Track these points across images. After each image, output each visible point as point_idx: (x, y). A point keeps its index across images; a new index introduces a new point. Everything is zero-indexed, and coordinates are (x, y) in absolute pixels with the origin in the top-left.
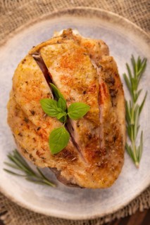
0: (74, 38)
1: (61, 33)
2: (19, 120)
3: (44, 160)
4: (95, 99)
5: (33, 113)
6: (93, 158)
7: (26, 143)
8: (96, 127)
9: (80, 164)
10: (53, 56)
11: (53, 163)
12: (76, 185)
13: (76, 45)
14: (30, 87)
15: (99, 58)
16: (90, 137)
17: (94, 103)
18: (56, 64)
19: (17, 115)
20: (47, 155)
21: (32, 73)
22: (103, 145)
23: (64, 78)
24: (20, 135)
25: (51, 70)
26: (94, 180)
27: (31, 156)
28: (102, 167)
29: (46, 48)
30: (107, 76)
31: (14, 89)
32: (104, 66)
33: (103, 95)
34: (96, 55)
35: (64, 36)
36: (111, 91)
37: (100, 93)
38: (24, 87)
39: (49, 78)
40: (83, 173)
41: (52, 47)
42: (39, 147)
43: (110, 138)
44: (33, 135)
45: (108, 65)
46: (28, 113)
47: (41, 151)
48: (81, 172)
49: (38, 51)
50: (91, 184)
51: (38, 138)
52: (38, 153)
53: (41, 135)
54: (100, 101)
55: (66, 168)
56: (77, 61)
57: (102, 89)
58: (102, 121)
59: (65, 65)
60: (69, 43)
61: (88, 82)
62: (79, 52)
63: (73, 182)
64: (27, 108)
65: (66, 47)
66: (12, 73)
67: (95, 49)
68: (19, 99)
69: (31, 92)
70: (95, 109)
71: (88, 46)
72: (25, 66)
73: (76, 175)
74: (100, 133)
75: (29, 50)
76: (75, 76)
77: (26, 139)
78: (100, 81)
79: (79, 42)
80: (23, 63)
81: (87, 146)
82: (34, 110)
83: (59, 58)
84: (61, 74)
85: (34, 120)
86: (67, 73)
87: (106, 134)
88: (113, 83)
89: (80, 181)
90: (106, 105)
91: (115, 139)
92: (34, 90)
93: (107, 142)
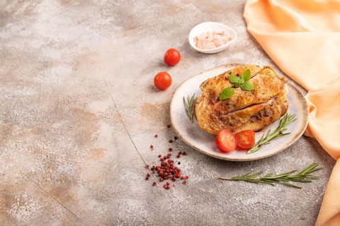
3: (205, 86)
5: (230, 73)
6: (215, 110)
8: (235, 106)
10: (268, 74)
11: (204, 90)
13: (279, 86)
16: (227, 105)
20: (208, 86)
21: (253, 69)
23: (257, 80)
25: (259, 75)
28: (211, 118)
29: (270, 70)
30: (268, 110)
32: (273, 107)
34: (278, 101)
35: (282, 79)
36: (260, 114)
37: (255, 104)
38: (243, 67)
41: (272, 72)
42: (211, 82)
43: (231, 121)
45: (275, 110)
47: (209, 83)
49: (267, 68)
52: (207, 82)
53: (218, 80)
56: (270, 87)
59: (265, 80)
60: (278, 81)
62: (276, 87)
64: (232, 71)
67: (281, 98)
72: (255, 66)
76: (261, 87)
78: (264, 105)
79: (282, 88)
83: (268, 77)
84: (259, 80)
85: (227, 74)
86: (260, 82)
87: (232, 117)
88: (266, 115)
90: (250, 110)
93: (227, 119)
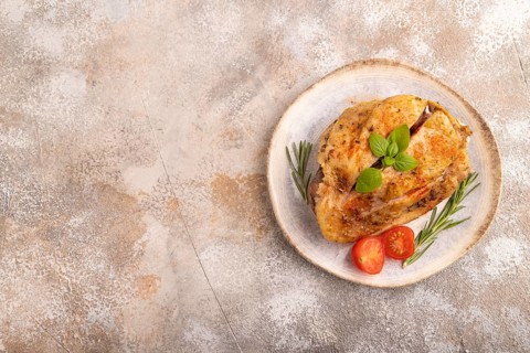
0: (464, 140)
1: (463, 125)
2: (356, 119)
3: (327, 160)
4: (411, 187)
5: (371, 130)
7: (336, 135)
8: (383, 200)
9: (337, 198)
10: (439, 126)
11: (328, 170)
12: (314, 204)
13: (458, 146)
14: (396, 115)
15: (452, 174)
16: (369, 198)
17: (407, 187)
18: (431, 132)
19: (360, 114)
20: (334, 162)
21: (412, 112)
22: (365, 214)
23: (420, 145)
24: (341, 127)
25: (422, 130)
26: (328, 219)
27: (325, 146)
29: (443, 115)
30: (437, 190)
31: (384, 101)
33: (417, 193)
34: (454, 170)
35: (463, 129)
36: (424, 200)
38: (394, 110)
39: (414, 131)
40: (331, 205)
41: (447, 122)
42: (338, 150)
43: (375, 219)
44: (348, 139)
46: (369, 125)
47: (335, 154)
48: (331, 203)
49: (436, 109)
50: (322, 218)
51: (348, 144)
52: (331, 151)
53: (352, 147)
54: (410, 193)
55: (328, 185)
56: (443, 152)
57: (423, 190)
58: (391, 202)
59: (433, 141)
60: (457, 136)
61: (426, 173)
62: (452, 150)
63: (317, 200)
64: (374, 122)
65: (453, 135)
66: (394, 93)
67: (461, 166)
68: (378, 111)
69: (391, 119)
70: (401, 191)
71: (461, 158)
72: (414, 102)
73: (325, 199)
74: (377, 206)
75: (434, 100)
76: (426, 157)
77: (340, 134)
79: (461, 147)
80: (417, 99)
81: (359, 198)
82: (375, 130)
83: (439, 133)
85: (365, 134)
87: (378, 213)
88: (433, 199)
89: (321, 206)
90: (408, 200)
91: (376, 224)
92: (394, 121)
93: (370, 217)
